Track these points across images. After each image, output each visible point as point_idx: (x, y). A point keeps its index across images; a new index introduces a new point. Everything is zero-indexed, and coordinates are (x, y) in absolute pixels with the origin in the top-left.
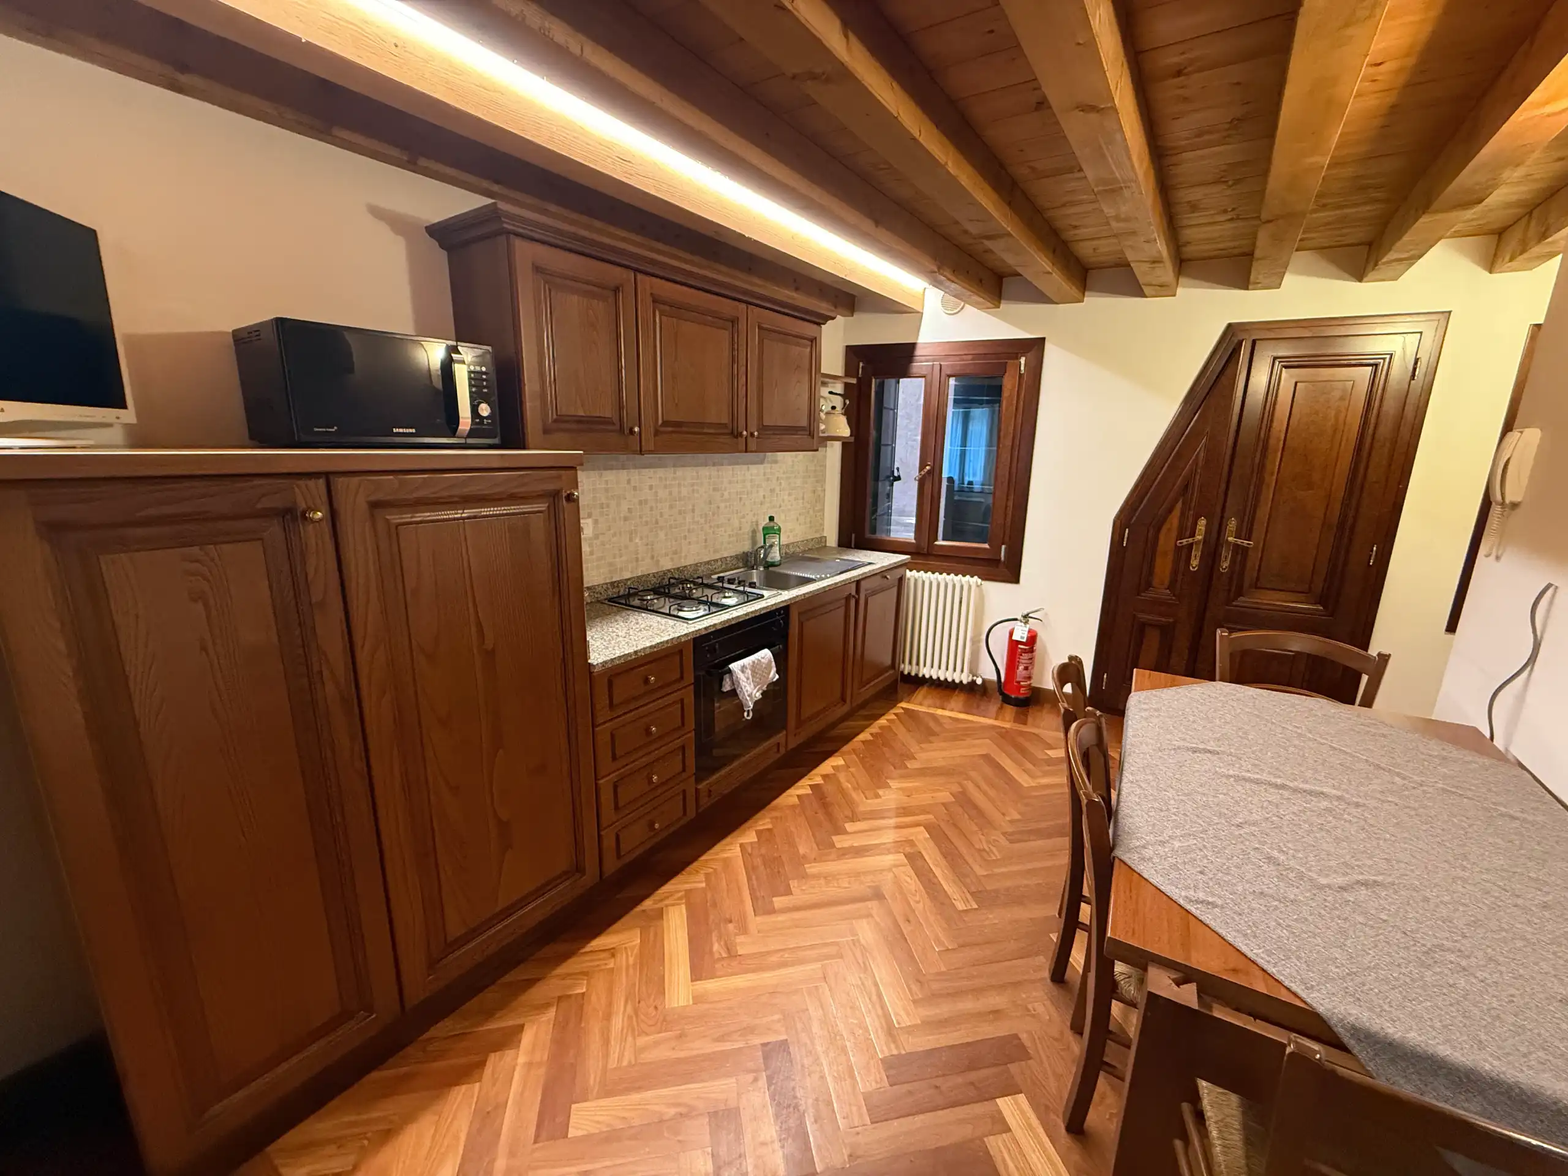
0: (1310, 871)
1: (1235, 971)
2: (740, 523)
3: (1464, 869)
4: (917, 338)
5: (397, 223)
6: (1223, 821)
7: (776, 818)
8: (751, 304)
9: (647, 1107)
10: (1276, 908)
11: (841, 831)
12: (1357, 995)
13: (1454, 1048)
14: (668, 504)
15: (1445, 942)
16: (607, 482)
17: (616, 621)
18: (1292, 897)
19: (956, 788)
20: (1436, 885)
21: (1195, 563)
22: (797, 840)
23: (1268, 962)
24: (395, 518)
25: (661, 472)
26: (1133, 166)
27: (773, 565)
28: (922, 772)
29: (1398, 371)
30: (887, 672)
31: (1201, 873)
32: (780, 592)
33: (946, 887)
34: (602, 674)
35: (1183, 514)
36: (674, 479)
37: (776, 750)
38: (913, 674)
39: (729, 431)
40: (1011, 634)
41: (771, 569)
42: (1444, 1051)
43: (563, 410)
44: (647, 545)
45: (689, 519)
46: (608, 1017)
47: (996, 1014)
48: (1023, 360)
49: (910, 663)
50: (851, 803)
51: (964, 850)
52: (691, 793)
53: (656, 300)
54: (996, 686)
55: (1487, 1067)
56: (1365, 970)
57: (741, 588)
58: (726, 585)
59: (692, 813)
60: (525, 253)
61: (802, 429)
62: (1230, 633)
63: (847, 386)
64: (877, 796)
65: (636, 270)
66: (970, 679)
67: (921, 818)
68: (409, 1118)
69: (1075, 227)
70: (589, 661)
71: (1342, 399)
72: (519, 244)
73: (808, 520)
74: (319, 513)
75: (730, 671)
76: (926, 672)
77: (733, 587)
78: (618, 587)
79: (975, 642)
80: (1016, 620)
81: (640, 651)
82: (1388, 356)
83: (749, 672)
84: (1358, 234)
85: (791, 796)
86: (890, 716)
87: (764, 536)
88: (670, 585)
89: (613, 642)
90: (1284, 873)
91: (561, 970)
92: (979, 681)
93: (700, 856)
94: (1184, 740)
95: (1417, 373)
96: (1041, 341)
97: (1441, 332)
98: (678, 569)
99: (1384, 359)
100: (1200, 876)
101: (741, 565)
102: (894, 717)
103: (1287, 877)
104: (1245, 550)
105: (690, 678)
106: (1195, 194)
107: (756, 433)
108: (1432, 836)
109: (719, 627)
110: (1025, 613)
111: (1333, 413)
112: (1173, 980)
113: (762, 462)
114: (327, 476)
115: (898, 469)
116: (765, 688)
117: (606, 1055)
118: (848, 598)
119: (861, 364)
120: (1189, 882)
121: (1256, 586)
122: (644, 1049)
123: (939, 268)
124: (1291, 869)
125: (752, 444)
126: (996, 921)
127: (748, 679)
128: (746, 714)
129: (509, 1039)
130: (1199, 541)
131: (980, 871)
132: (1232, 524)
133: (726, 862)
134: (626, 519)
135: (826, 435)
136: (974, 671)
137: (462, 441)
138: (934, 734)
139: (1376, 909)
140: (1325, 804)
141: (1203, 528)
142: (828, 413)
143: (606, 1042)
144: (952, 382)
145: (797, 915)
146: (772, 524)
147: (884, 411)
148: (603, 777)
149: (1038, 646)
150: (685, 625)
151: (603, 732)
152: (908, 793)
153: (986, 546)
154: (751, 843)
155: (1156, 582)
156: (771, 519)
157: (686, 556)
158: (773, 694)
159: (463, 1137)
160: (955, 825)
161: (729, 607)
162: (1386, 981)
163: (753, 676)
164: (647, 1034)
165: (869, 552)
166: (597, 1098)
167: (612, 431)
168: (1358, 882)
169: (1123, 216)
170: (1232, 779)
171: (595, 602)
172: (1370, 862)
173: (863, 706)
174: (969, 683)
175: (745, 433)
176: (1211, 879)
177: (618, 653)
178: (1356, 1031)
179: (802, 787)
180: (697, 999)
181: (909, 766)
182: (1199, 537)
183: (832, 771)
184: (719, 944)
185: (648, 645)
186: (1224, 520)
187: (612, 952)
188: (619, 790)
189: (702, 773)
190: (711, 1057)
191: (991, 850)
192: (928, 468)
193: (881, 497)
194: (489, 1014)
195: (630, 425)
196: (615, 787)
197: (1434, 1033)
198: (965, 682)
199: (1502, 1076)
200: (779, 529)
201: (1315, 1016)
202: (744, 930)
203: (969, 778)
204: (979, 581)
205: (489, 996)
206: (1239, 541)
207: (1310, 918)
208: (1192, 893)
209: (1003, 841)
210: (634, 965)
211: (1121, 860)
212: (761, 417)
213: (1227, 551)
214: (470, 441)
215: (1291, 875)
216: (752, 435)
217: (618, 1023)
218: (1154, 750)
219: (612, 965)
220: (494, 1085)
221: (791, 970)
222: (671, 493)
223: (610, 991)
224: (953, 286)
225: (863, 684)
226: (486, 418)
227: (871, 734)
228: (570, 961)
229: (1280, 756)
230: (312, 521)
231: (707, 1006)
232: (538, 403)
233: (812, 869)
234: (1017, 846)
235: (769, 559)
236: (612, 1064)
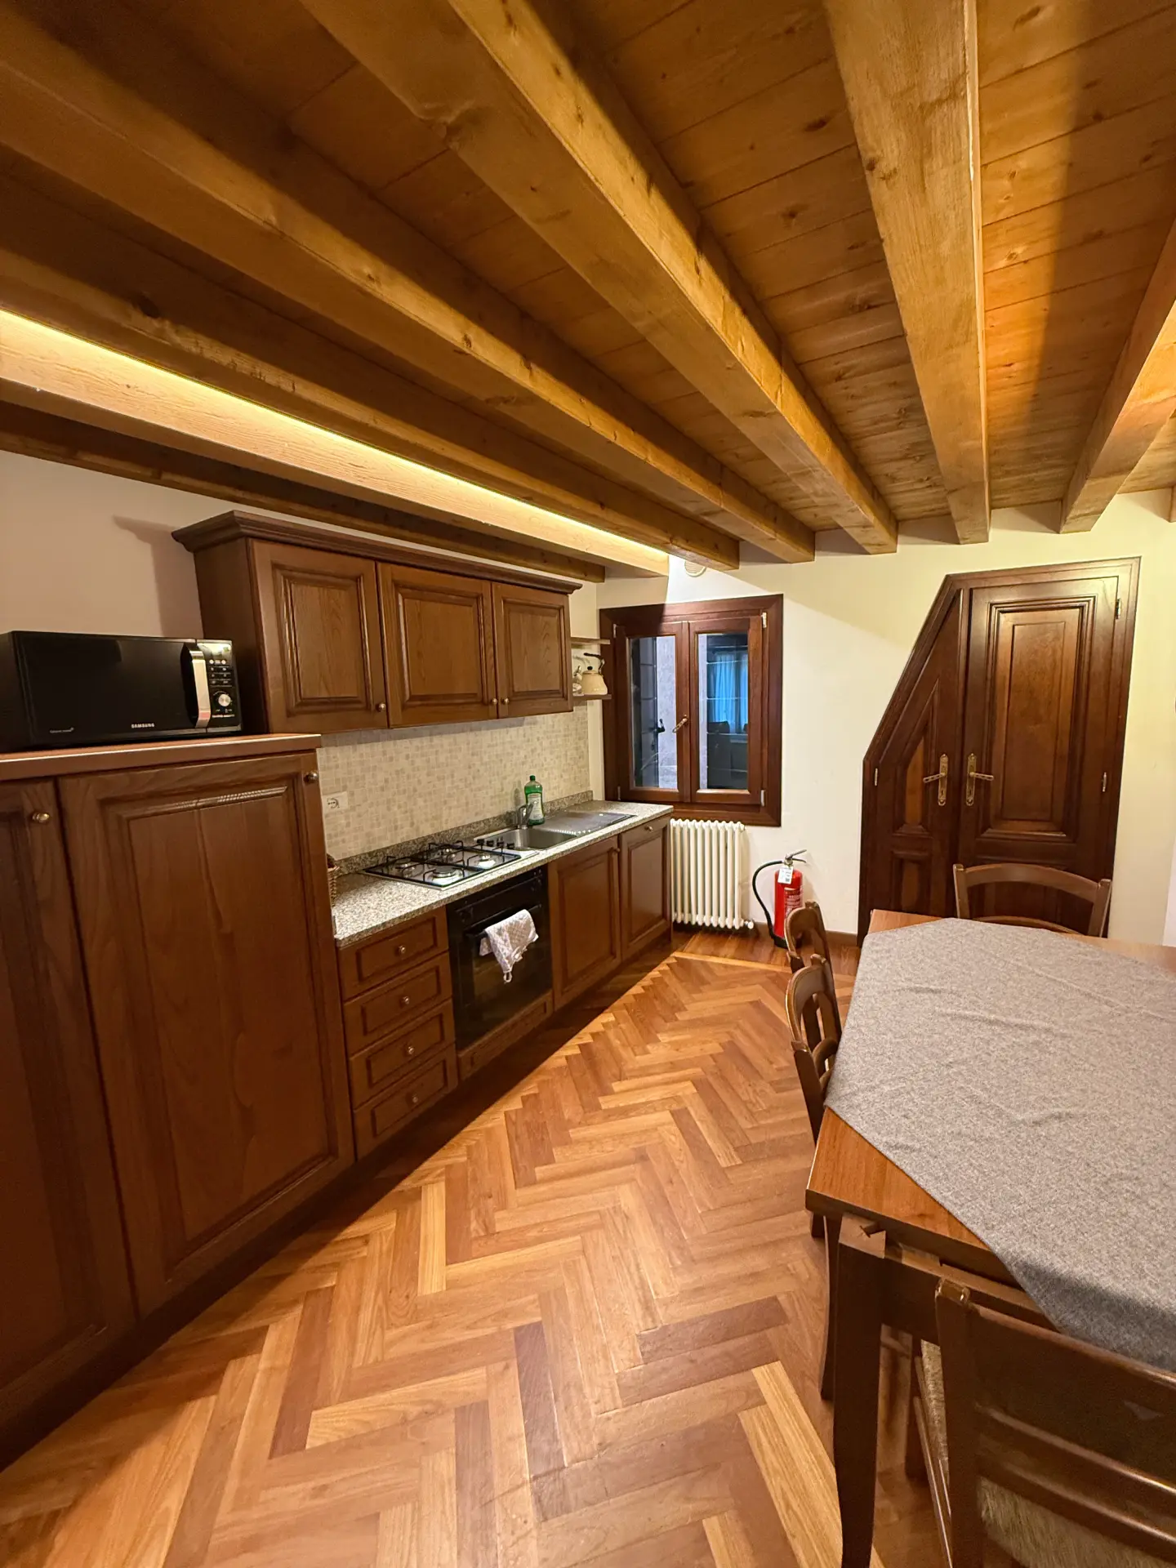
0: (1009, 1107)
1: (922, 1216)
2: (502, 784)
3: (1153, 1094)
4: (665, 599)
5: (144, 532)
6: (934, 1062)
7: (544, 1081)
8: (496, 581)
9: (390, 1407)
10: (971, 1148)
11: (606, 1091)
12: (1034, 1232)
13: (1116, 1278)
14: (425, 772)
15: (1124, 1171)
16: (361, 755)
17: (370, 892)
18: (987, 1135)
19: (725, 1039)
20: (1126, 1113)
21: (942, 798)
22: (563, 1104)
23: (955, 1204)
24: (126, 812)
25: (416, 742)
26: (813, 455)
27: (537, 823)
28: (693, 1024)
29: (1103, 612)
30: (656, 923)
31: (905, 1116)
32: (538, 851)
33: (710, 1143)
34: (348, 949)
35: (926, 753)
36: (432, 746)
37: (542, 1011)
38: (686, 922)
39: (479, 700)
40: (777, 876)
41: (535, 827)
42: (1107, 1283)
43: (307, 693)
44: (406, 812)
45: (448, 785)
46: (357, 1310)
47: (755, 1276)
48: (764, 615)
49: (683, 911)
50: (618, 1060)
51: (729, 1103)
52: (451, 1062)
53: (398, 586)
54: (768, 930)
55: (1145, 1296)
56: (1045, 1205)
57: (499, 850)
58: (486, 848)
59: (453, 1084)
60: (263, 554)
61: (557, 692)
62: (966, 867)
63: (602, 647)
64: (646, 1052)
65: (377, 560)
66: (742, 925)
67: (689, 1072)
68: (138, 1441)
69: (791, 499)
70: (335, 936)
71: (1056, 638)
72: (257, 546)
73: (572, 776)
74: (46, 815)
75: (486, 935)
76: (698, 919)
77: (491, 849)
78: (376, 856)
79: (742, 886)
80: (780, 862)
81: (389, 922)
82: (1092, 599)
83: (506, 934)
84: (1045, 494)
85: (560, 1057)
86: (663, 967)
87: (526, 795)
88: (430, 851)
89: (362, 914)
90: (984, 1111)
91: (311, 1263)
92: (751, 926)
93: (462, 1129)
94: (910, 980)
95: (1119, 613)
96: (779, 599)
97: (1134, 575)
98: (439, 834)
99: (1088, 601)
100: (904, 1120)
101: (505, 825)
102: (667, 968)
103: (986, 1115)
104: (987, 783)
105: (443, 943)
106: (890, 468)
107: (506, 700)
108: (1128, 1062)
109: (472, 892)
110: (789, 855)
111: (1050, 653)
112: (865, 1230)
113: (521, 725)
114: (55, 779)
115: (661, 721)
116: (525, 949)
117: (352, 1354)
118: (611, 851)
119: (615, 626)
120: (892, 1126)
121: (1001, 817)
122: (392, 1343)
123: (671, 539)
124: (992, 1107)
125: (503, 710)
126: (760, 1177)
127: (505, 941)
128: (505, 977)
129: (251, 1343)
130: (942, 778)
131: (745, 1124)
132: (972, 760)
133: (489, 1133)
134: (382, 789)
135: (582, 695)
136: (745, 913)
137: (204, 731)
138: (703, 982)
139: (1065, 1142)
140: (1033, 1037)
141: (946, 765)
142: (584, 674)
143: (353, 1338)
144: (703, 638)
145: (558, 1184)
146: (533, 783)
147: (642, 668)
148: (353, 1055)
149: (803, 887)
150: (438, 892)
151: (352, 1008)
152: (677, 1046)
153: (746, 792)
154: (516, 1110)
155: (908, 819)
156: (532, 778)
157: (447, 820)
158: (535, 957)
159: (194, 1457)
160: (723, 1078)
161: (484, 870)
162: (1063, 1215)
163: (511, 939)
164: (397, 1327)
165: (634, 804)
166: (340, 1402)
167: (357, 709)
168: (1052, 1116)
169: (821, 493)
170: (949, 1018)
171: (353, 874)
172: (1065, 1094)
173: (636, 958)
174: (741, 928)
175: (495, 701)
176: (913, 1123)
177: (366, 926)
178: (1026, 1268)
179: (572, 1047)
180: (451, 1284)
181: (679, 1018)
182: (942, 774)
183: (602, 1029)
184: (477, 1221)
185: (397, 915)
186: (965, 757)
187: (366, 1239)
188: (373, 1065)
189: (463, 1040)
190: (458, 1347)
191: (757, 1102)
192: (684, 720)
193: (646, 749)
194: (231, 1317)
195: (376, 703)
196: (368, 1063)
197: (1100, 1266)
198: (737, 927)
199: (1156, 1304)
200: (541, 788)
201: (990, 1257)
202: (503, 1206)
203: (738, 1026)
204: (742, 826)
205: (236, 1295)
206: (980, 776)
207: (1002, 1157)
208: (893, 1138)
209: (769, 1090)
210: (389, 1251)
211: (830, 1109)
212: (511, 685)
213: (971, 784)
214: (211, 730)
215: (991, 1113)
216: (503, 702)
217: (366, 1317)
218: (879, 993)
219: (365, 1254)
220: (232, 1395)
221: (550, 1245)
222: (428, 761)
223: (361, 1282)
224: (688, 553)
225: (631, 937)
226: (228, 707)
227: (643, 987)
228: (323, 1252)
229: (998, 991)
230: (38, 822)
231: (461, 1291)
232: (281, 690)
233: (574, 1133)
234: (780, 1095)
235: (532, 817)
236: (358, 1362)
